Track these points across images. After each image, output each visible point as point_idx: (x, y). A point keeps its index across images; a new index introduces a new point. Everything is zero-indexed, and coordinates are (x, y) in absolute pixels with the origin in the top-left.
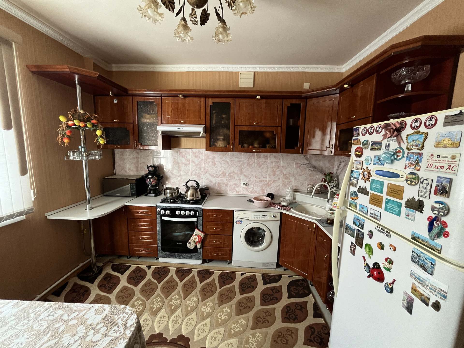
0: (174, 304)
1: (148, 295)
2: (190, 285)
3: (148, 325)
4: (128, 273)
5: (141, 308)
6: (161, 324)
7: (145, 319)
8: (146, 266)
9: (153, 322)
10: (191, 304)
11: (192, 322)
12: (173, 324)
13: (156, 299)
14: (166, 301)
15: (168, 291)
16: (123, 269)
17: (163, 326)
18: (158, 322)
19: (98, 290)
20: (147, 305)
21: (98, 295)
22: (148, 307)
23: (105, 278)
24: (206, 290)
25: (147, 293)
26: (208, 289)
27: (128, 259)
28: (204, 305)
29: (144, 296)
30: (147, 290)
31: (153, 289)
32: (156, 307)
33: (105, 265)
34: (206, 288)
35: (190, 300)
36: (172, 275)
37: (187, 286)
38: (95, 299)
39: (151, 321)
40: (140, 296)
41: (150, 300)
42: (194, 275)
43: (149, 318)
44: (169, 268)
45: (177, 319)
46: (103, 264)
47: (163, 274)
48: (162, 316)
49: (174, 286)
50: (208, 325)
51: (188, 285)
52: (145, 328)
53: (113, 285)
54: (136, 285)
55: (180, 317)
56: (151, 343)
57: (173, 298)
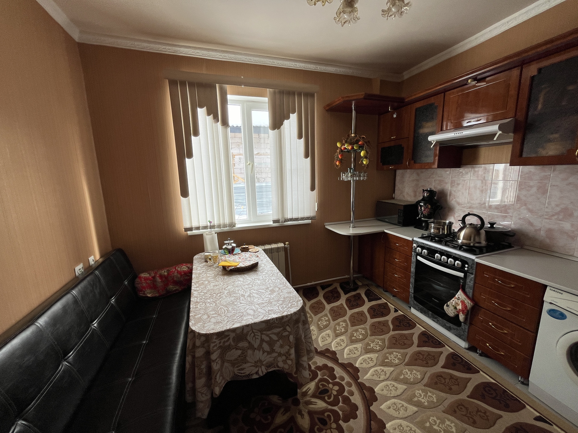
0: (390, 359)
1: (375, 332)
2: (426, 358)
3: (355, 353)
4: (374, 303)
5: (361, 337)
6: (364, 363)
7: (356, 348)
8: (394, 307)
9: (360, 356)
10: (408, 375)
11: (393, 390)
12: (374, 373)
13: (378, 341)
14: (386, 350)
15: (395, 343)
16: (372, 298)
17: (365, 365)
18: (363, 360)
19: (345, 301)
20: (367, 339)
21: (342, 304)
22: (366, 341)
23: (354, 296)
24: (442, 380)
25: (375, 329)
26: (447, 382)
27: (384, 292)
28: (423, 391)
29: (371, 330)
30: (377, 328)
31: (383, 331)
32: (373, 347)
33: (363, 286)
34: (445, 379)
35: (411, 371)
36: (414, 333)
37: (421, 356)
38: (338, 306)
39: (359, 353)
40: (368, 327)
41: (373, 337)
42: (442, 353)
43: (360, 349)
44: (417, 324)
45: (382, 373)
46: (362, 285)
47: (404, 326)
48: (371, 358)
49: (405, 344)
50: (408, 411)
51: (423, 355)
52: (351, 354)
53: (356, 304)
54: (372, 317)
55: (385, 375)
56: (346, 368)
57: (394, 353)
